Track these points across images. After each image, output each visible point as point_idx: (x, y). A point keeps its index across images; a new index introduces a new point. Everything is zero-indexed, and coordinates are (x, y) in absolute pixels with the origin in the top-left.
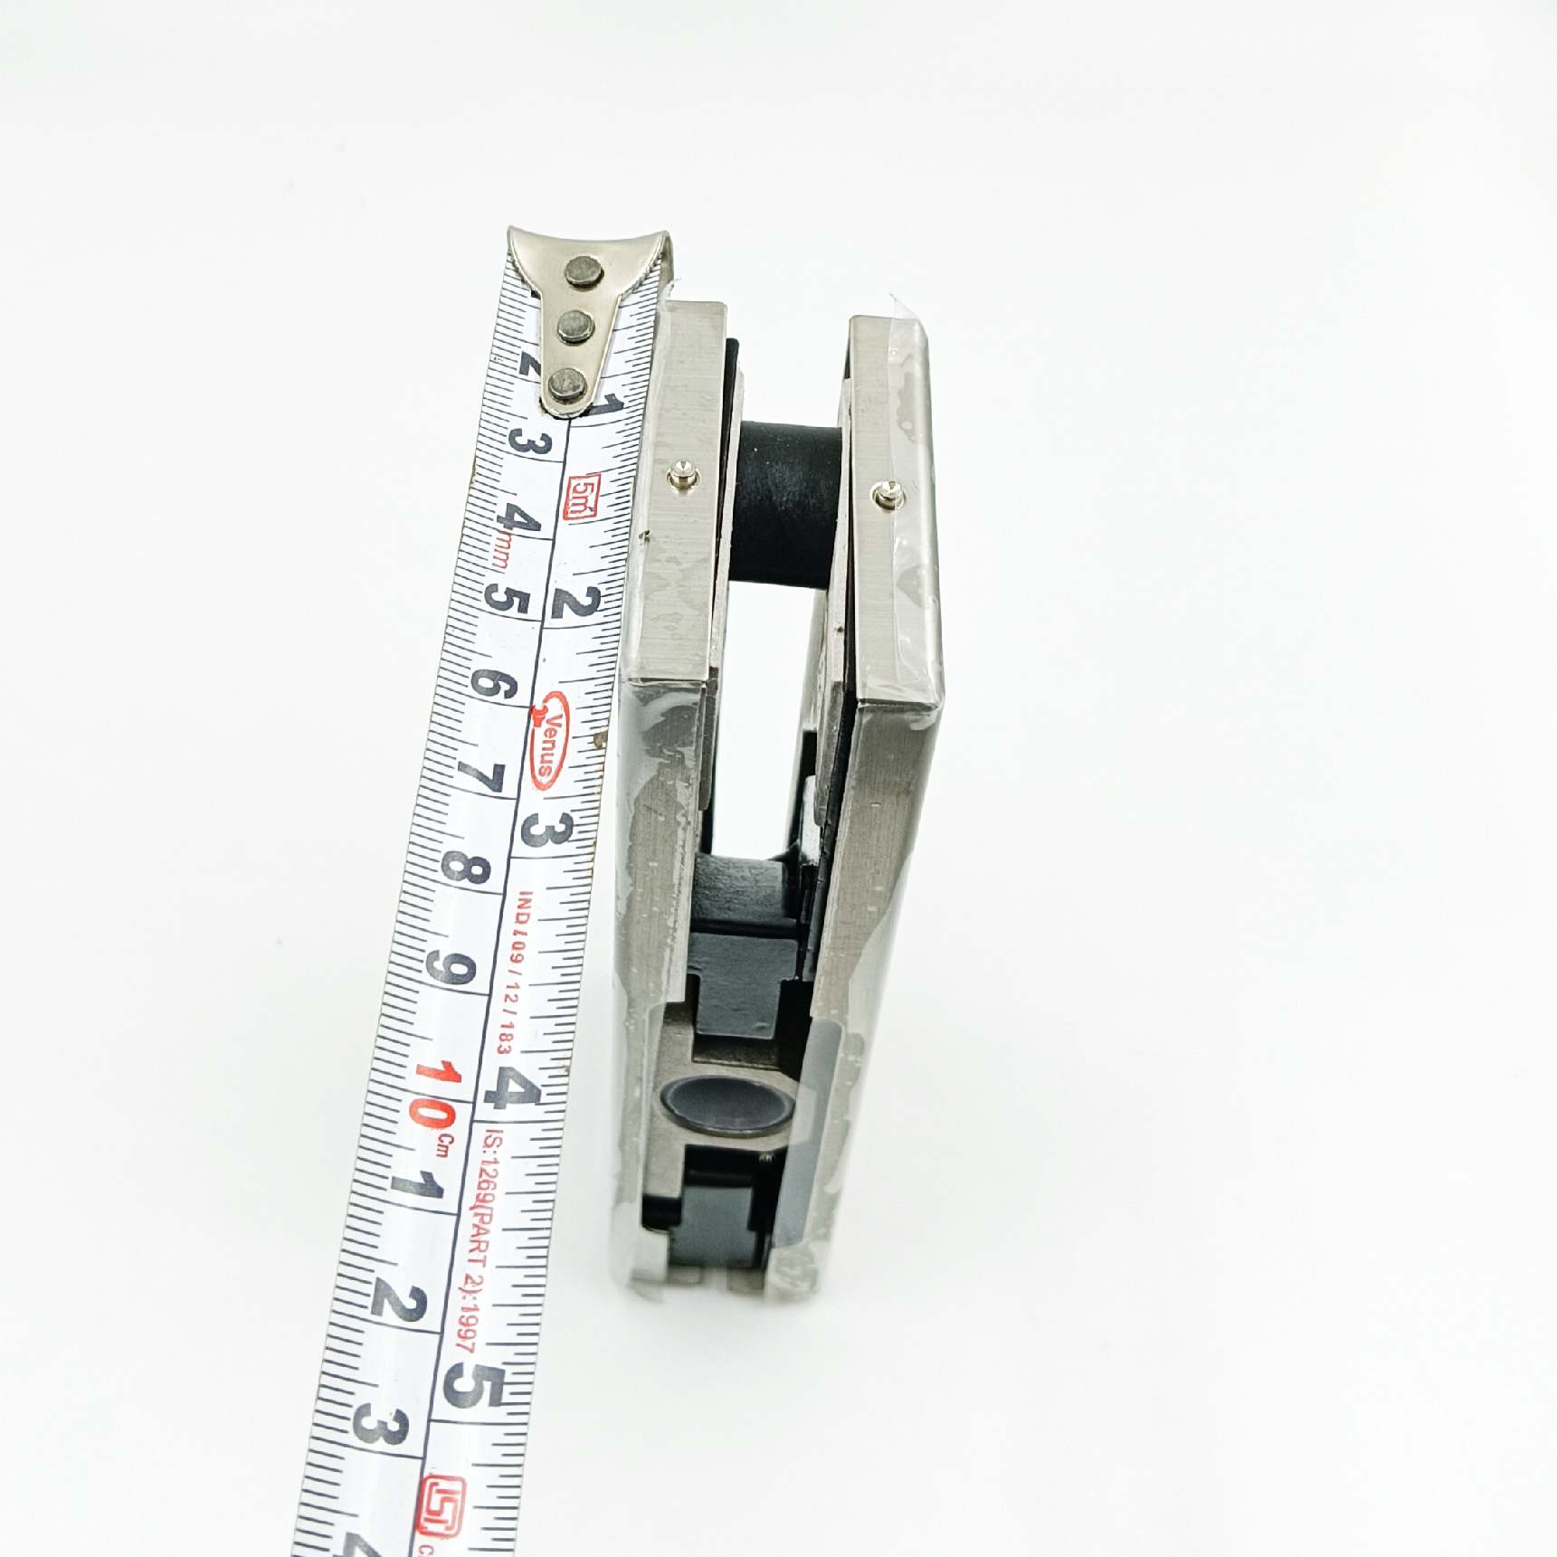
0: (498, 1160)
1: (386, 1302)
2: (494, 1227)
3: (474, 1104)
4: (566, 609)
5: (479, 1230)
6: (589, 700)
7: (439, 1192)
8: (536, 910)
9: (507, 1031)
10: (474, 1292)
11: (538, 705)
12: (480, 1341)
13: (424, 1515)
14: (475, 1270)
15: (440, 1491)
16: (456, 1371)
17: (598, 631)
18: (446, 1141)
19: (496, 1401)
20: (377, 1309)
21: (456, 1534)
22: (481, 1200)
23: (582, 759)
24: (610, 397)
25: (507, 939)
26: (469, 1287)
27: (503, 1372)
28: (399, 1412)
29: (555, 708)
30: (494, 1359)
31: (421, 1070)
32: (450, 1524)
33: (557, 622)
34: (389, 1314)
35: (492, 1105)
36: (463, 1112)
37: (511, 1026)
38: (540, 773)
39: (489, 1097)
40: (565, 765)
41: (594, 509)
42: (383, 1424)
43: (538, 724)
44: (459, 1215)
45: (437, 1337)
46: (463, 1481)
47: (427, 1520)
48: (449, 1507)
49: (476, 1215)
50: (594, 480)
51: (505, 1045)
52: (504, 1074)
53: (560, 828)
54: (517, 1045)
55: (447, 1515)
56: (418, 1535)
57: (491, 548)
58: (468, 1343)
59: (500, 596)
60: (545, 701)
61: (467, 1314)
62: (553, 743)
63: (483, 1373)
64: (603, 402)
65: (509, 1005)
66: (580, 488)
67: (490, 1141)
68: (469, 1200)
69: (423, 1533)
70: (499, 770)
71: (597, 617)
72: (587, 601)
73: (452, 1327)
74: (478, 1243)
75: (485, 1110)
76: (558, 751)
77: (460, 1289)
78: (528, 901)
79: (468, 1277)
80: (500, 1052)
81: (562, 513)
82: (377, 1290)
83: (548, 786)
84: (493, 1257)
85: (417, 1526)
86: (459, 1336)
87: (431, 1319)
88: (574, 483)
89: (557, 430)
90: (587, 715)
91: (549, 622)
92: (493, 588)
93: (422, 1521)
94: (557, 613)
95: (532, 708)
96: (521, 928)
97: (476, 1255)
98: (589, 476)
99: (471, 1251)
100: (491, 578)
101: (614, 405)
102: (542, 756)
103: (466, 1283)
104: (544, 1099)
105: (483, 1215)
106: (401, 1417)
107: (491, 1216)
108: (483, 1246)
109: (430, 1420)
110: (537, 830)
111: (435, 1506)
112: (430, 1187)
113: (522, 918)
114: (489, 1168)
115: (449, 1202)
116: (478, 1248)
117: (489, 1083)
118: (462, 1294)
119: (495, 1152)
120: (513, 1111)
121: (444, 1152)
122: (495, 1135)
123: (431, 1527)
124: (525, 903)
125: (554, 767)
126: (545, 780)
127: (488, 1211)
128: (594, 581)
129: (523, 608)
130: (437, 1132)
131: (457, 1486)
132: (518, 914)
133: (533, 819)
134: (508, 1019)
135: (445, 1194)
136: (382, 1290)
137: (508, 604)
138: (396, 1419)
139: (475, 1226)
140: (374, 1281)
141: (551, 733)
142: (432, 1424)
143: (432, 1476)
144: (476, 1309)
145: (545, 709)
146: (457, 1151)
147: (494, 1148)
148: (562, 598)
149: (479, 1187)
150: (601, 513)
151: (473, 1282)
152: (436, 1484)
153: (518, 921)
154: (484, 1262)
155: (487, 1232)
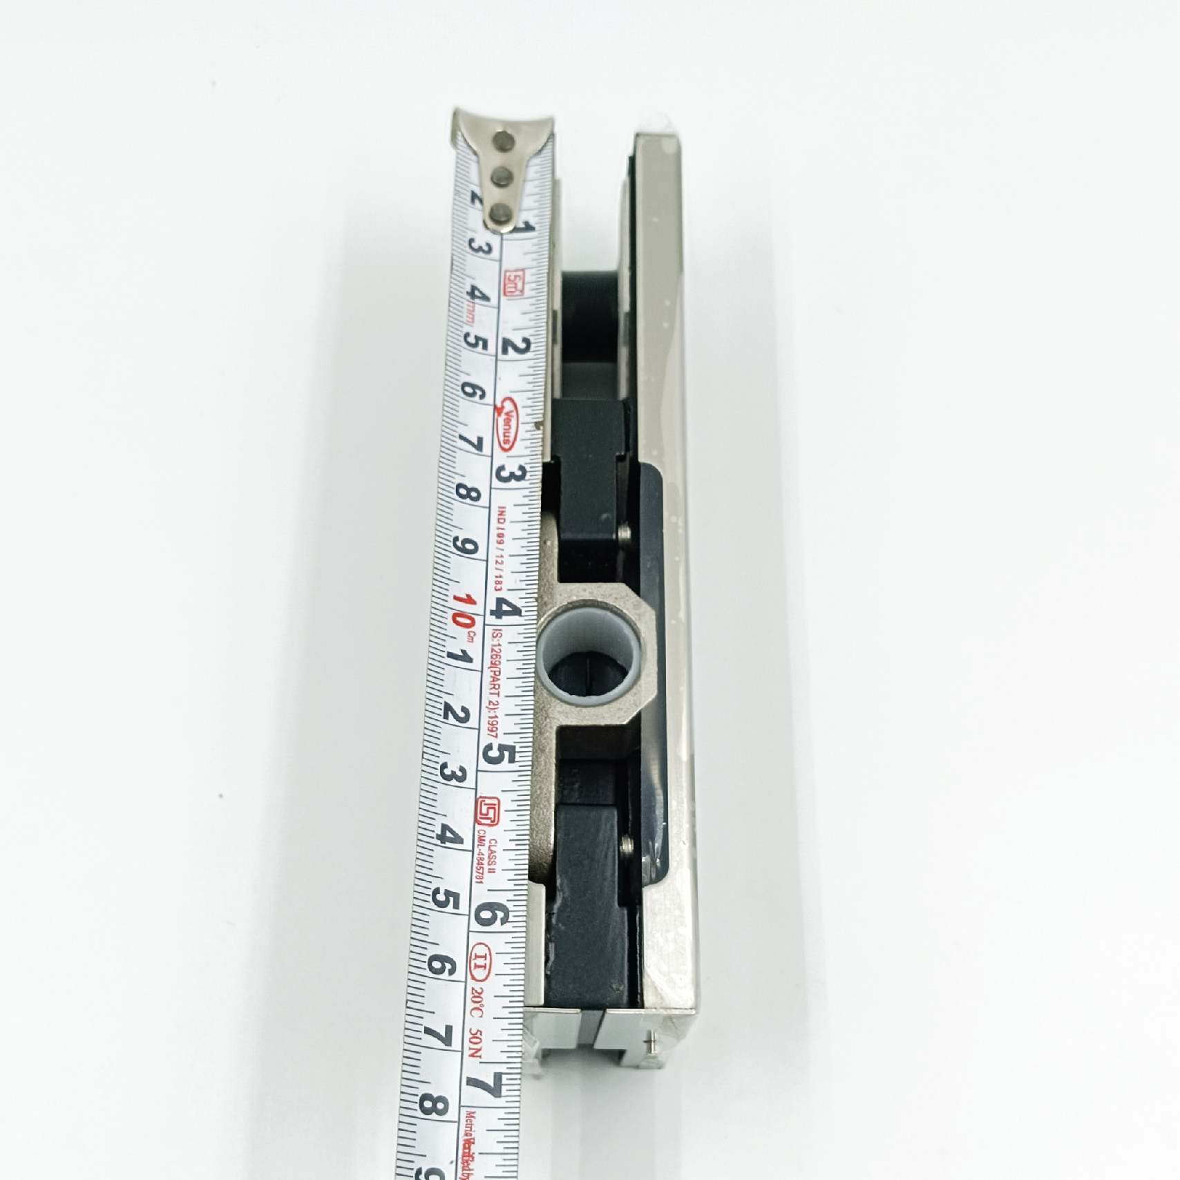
0: (501, 644)
1: (450, 713)
2: (502, 677)
3: (484, 616)
4: (510, 349)
5: (495, 678)
6: (529, 403)
7: (470, 660)
8: (509, 515)
9: (499, 579)
10: (494, 709)
11: (499, 405)
12: (500, 732)
13: (479, 815)
14: (494, 698)
15: (485, 804)
16: (489, 747)
17: (531, 363)
18: (472, 634)
19: (512, 760)
20: (446, 717)
21: (497, 824)
22: (493, 665)
23: (528, 435)
24: (527, 224)
25: (494, 532)
26: (492, 706)
27: (514, 747)
28: (461, 767)
29: (508, 406)
30: (509, 741)
31: (456, 598)
32: (493, 819)
33: (505, 357)
34: (451, 719)
35: (494, 617)
36: (479, 620)
37: (501, 577)
38: (505, 443)
39: (492, 613)
40: (518, 439)
41: (522, 291)
42: (453, 773)
43: (499, 414)
44: (482, 672)
45: (477, 731)
46: (497, 799)
47: (480, 818)
48: (491, 811)
49: (492, 671)
50: (520, 273)
51: (499, 587)
52: (500, 601)
53: (519, 473)
54: (505, 586)
55: (491, 815)
56: (476, 825)
57: (465, 311)
58: (494, 734)
59: (472, 340)
60: (503, 402)
61: (492, 720)
62: (510, 426)
63: (502, 748)
64: (522, 225)
65: (499, 566)
66: (512, 278)
67: (495, 635)
68: (487, 663)
69: (479, 824)
70: (480, 440)
71: (529, 355)
72: (523, 346)
73: (484, 726)
74: (495, 685)
75: (491, 619)
76: (513, 431)
77: (487, 707)
78: (503, 512)
79: (490, 702)
80: (496, 590)
81: (504, 291)
82: (445, 707)
83: (510, 448)
84: (503, 692)
85: (476, 821)
86: (489, 730)
87: (473, 722)
88: (508, 274)
89: (495, 241)
90: (529, 411)
91: (500, 356)
92: (467, 335)
93: (478, 818)
94: (505, 351)
95: (495, 407)
96: (501, 526)
97: (493, 691)
98: (516, 270)
99: (491, 689)
100: (466, 329)
101: (528, 227)
102: (504, 433)
103: (490, 704)
104: (523, 613)
105: (495, 672)
106: (462, 769)
107: (500, 672)
108: (497, 687)
109: (477, 771)
110: (505, 474)
111: (484, 811)
112: (465, 657)
113: (502, 521)
114: (496, 649)
115: (476, 664)
116: (494, 688)
117: (492, 605)
118: (487, 710)
119: (498, 640)
120: (506, 619)
121: (471, 640)
122: (497, 632)
123: (484, 821)
124: (501, 513)
125: (511, 439)
126: (507, 446)
127: (498, 669)
128: (526, 334)
129: (485, 347)
130: (466, 630)
131: (496, 802)
132: (499, 519)
133: (502, 468)
134: (498, 573)
135: (474, 661)
136: (448, 708)
137: (476, 345)
138: (460, 770)
139: (491, 677)
140: (443, 703)
141: (507, 422)
142: (479, 773)
143: (481, 797)
144: (496, 717)
145: (503, 407)
146: (478, 639)
147: (498, 638)
148: (507, 344)
149: (492, 657)
150: (527, 292)
151: (494, 704)
152: (484, 801)
153: (499, 522)
154: (498, 694)
155: (498, 680)
